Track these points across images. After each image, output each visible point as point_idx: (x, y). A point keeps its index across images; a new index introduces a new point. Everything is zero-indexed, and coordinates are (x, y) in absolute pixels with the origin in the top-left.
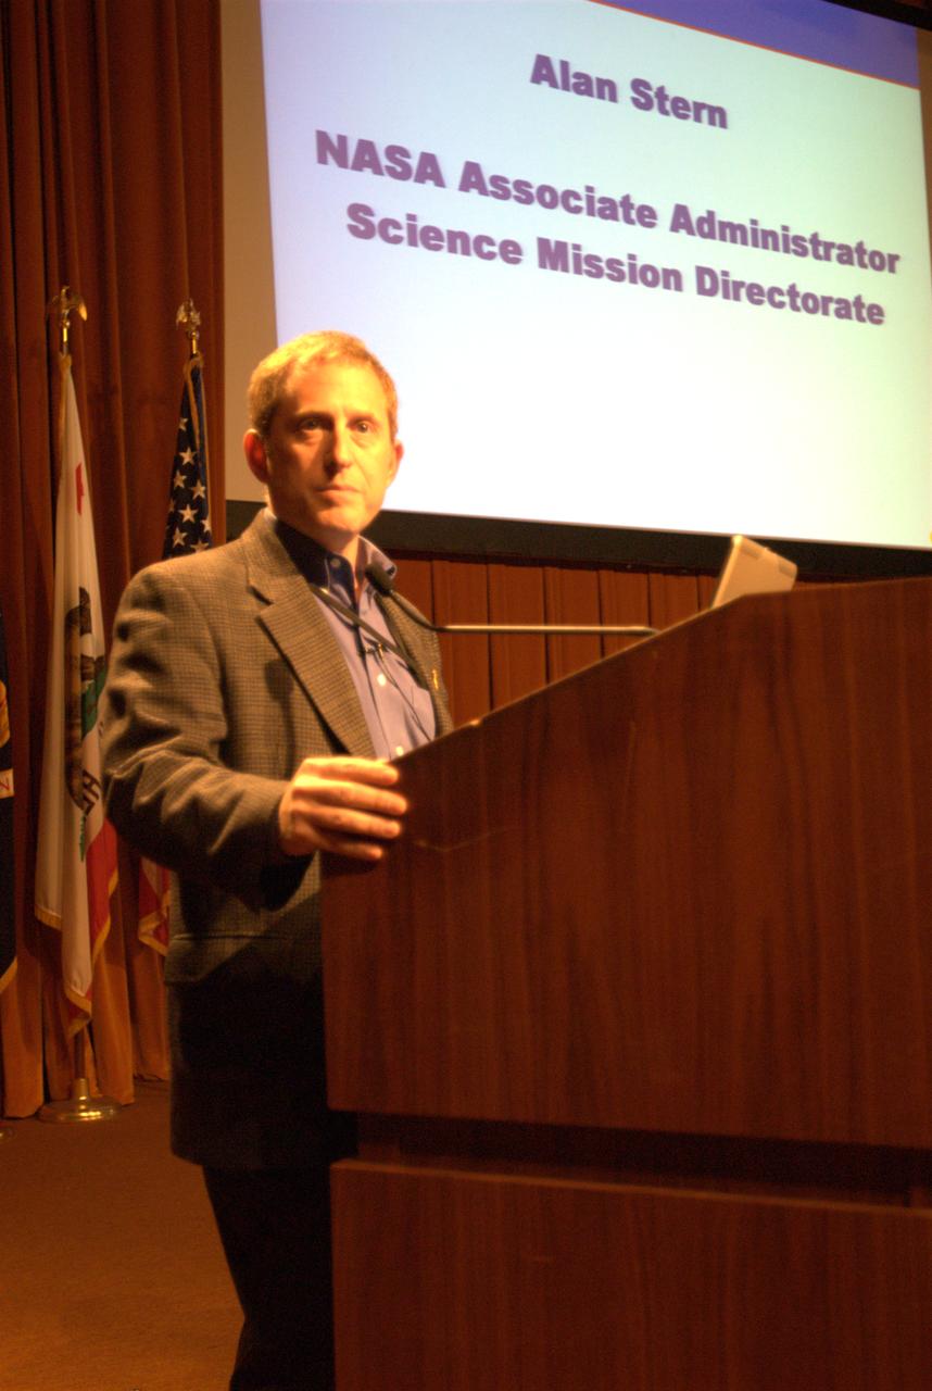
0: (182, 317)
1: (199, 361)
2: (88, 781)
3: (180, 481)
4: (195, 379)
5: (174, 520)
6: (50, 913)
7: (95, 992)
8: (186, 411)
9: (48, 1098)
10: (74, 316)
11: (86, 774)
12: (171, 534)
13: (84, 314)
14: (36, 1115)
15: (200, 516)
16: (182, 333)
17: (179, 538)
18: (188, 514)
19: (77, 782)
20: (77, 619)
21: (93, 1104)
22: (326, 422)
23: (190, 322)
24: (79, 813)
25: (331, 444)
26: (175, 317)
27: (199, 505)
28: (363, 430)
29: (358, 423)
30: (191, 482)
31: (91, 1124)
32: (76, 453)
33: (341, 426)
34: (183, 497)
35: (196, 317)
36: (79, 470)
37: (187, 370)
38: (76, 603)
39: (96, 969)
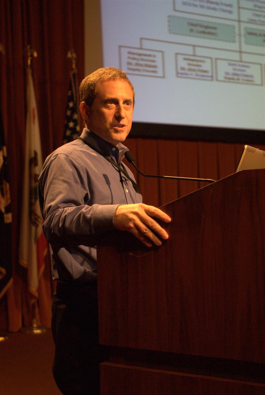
0: (69, 55)
1: (75, 71)
2: (36, 217)
3: (69, 113)
4: (74, 78)
5: (67, 127)
6: (24, 262)
7: (39, 289)
8: (70, 89)
9: (23, 325)
10: (32, 55)
11: (36, 215)
12: (65, 132)
13: (35, 55)
14: (20, 331)
15: (76, 125)
16: (69, 61)
17: (68, 133)
18: (71, 125)
19: (33, 218)
20: (33, 161)
21: (38, 328)
22: (116, 101)
23: (72, 57)
24: (33, 228)
25: (119, 110)
26: (67, 55)
27: (75, 121)
28: (128, 104)
29: (126, 102)
30: (72, 114)
31: (38, 335)
32: (33, 104)
33: (121, 103)
34: (70, 119)
35: (74, 55)
36: (34, 110)
37: (71, 74)
38: (33, 155)
39: (40, 282)
